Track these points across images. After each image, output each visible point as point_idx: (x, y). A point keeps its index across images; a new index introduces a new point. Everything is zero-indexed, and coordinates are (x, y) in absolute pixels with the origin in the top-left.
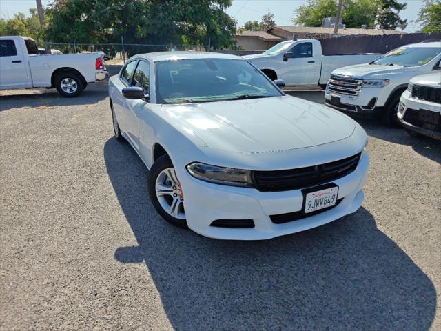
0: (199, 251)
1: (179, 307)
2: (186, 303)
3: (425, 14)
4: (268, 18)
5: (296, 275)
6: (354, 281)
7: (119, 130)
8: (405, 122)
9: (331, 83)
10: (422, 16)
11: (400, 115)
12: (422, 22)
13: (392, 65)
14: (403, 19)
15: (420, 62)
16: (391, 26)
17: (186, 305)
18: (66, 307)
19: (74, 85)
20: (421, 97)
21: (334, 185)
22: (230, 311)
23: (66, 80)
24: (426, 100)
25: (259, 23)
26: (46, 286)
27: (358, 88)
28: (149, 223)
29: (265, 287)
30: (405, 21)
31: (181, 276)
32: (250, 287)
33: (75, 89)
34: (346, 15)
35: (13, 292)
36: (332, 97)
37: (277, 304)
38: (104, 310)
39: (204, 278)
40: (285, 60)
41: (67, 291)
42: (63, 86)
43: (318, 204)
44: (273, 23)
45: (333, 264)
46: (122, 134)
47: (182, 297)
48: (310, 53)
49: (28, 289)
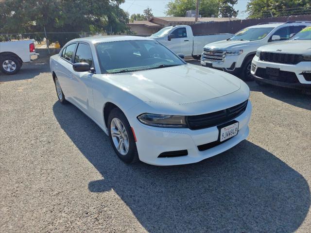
0: (150, 174)
1: (150, 213)
2: (154, 209)
3: (250, 7)
4: (148, 11)
5: (219, 180)
6: (256, 179)
7: (63, 96)
8: (257, 77)
9: (204, 54)
10: (248, 8)
11: (253, 73)
12: (249, 12)
13: (242, 40)
14: (236, 10)
15: (260, 38)
16: (229, 15)
17: (154, 211)
18: (68, 225)
19: (13, 66)
20: (266, 60)
21: (236, 122)
22: (185, 210)
23: (7, 61)
24: (270, 61)
25: (141, 15)
26: (46, 213)
27: (223, 57)
28: (107, 159)
29: (203, 191)
30: (238, 11)
31: (144, 192)
32: (192, 192)
33: (14, 68)
34: (200, 8)
35: (21, 222)
36: (207, 63)
37: (214, 200)
38: (97, 223)
39: (160, 191)
40: (169, 40)
41: (64, 215)
42: (4, 66)
43: (227, 135)
44: (151, 15)
45: (240, 170)
46: (66, 98)
47: (149, 206)
48: (185, 34)
49: (32, 218)
